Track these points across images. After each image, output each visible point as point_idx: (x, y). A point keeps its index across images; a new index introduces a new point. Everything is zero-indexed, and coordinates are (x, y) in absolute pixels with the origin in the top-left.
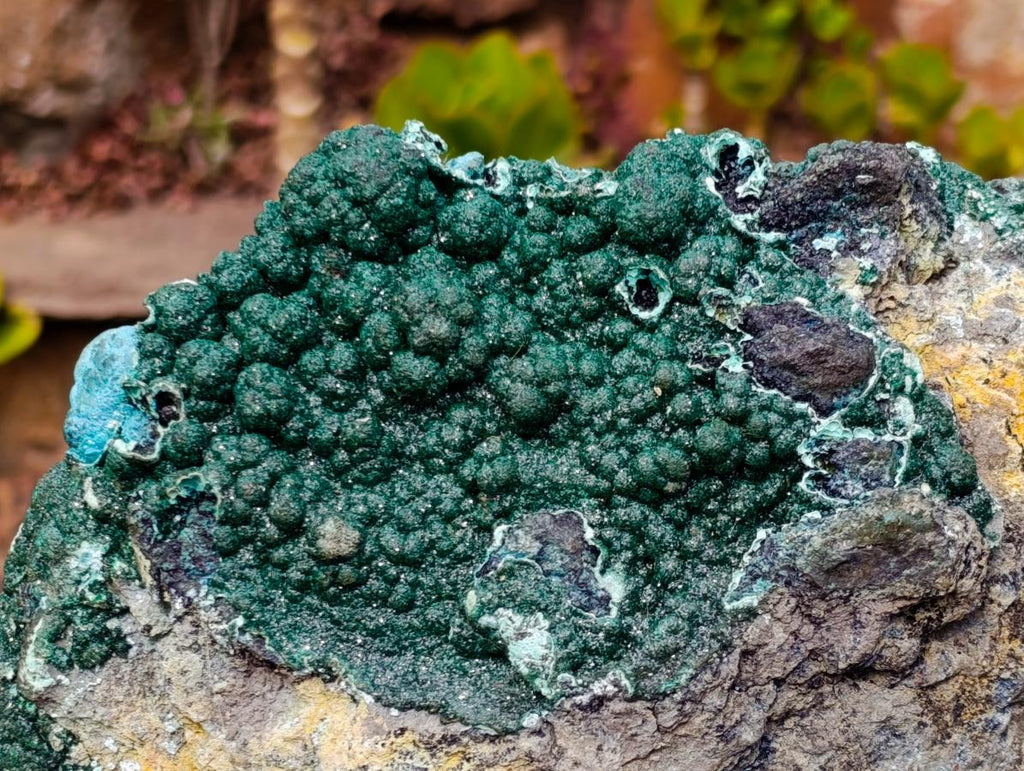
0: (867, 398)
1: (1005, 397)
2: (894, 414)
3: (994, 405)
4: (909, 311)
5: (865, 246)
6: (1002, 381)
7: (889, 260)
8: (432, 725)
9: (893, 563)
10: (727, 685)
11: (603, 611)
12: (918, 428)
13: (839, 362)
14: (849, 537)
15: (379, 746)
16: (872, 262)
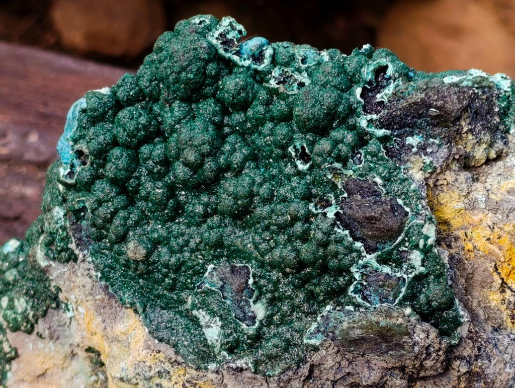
0: (393, 249)
1: (497, 250)
2: (409, 260)
3: (490, 253)
4: (454, 188)
5: (429, 150)
6: (498, 240)
7: (442, 160)
8: (171, 352)
9: (384, 346)
10: (302, 379)
11: (250, 323)
12: (423, 269)
13: (381, 226)
14: (360, 328)
15: (149, 355)
16: (431, 159)
